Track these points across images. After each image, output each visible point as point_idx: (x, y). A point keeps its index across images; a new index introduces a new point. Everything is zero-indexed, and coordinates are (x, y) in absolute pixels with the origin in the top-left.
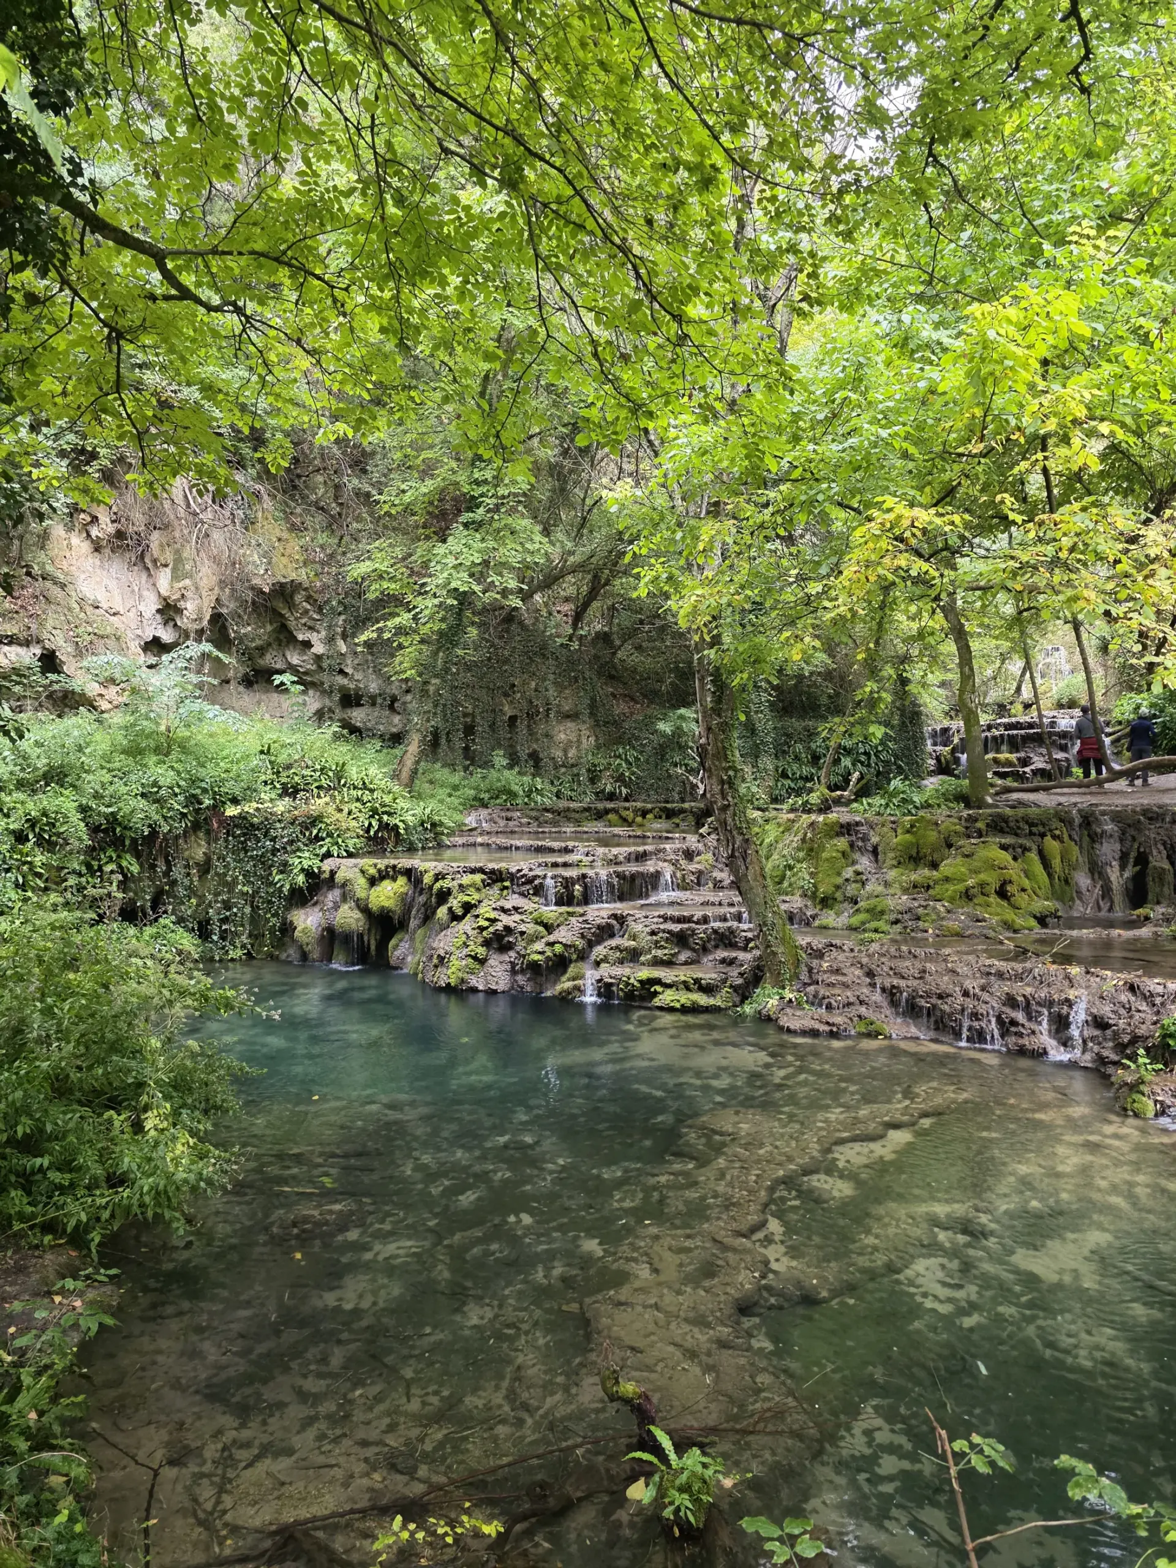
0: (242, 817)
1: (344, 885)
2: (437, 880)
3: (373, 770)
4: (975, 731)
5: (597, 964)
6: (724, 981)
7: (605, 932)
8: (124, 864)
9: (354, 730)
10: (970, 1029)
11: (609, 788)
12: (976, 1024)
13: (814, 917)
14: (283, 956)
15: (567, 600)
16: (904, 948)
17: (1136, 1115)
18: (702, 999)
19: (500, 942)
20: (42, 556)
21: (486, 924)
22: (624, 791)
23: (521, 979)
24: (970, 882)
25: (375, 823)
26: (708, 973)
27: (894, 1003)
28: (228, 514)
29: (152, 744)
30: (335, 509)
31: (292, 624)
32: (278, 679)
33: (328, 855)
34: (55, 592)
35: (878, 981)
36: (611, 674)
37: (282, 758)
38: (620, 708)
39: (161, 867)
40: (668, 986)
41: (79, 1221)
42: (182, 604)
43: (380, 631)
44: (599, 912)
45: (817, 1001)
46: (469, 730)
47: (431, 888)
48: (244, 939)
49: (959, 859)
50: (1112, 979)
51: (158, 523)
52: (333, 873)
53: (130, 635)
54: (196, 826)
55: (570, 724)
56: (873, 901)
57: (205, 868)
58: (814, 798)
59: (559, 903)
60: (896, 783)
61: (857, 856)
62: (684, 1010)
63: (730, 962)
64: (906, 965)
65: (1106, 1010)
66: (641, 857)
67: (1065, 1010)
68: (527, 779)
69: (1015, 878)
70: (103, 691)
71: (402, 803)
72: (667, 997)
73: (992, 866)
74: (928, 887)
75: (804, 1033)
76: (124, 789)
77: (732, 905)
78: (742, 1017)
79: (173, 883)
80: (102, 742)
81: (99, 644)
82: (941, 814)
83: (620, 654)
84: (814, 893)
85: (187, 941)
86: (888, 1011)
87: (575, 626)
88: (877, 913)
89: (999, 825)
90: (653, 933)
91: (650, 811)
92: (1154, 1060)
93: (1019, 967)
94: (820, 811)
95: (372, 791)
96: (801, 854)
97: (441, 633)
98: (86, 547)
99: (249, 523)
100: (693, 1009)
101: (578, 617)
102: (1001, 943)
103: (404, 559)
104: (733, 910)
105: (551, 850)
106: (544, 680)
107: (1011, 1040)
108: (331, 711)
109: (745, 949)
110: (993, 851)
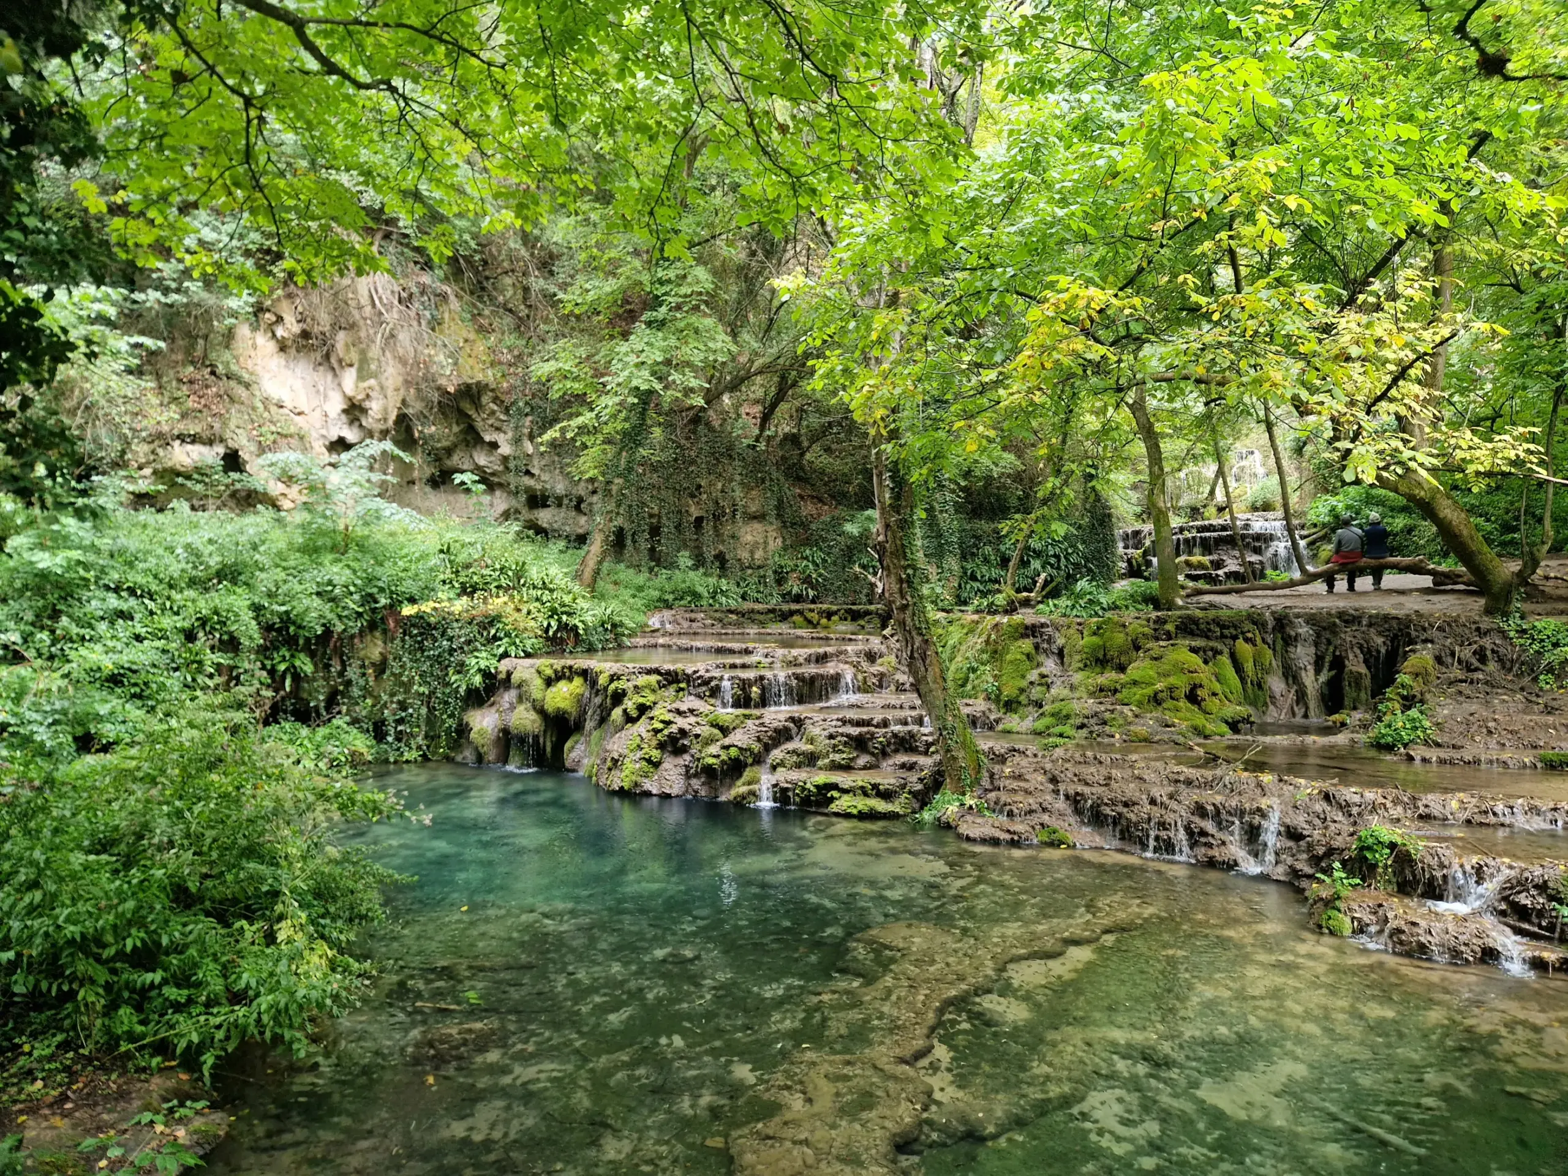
0: (420, 616)
1: (519, 686)
2: (612, 680)
3: (554, 571)
4: (1165, 533)
5: (774, 768)
6: (903, 786)
7: (782, 735)
8: (297, 663)
9: (540, 531)
10: (1157, 838)
11: (795, 590)
12: (1163, 834)
13: (997, 721)
14: (459, 758)
15: (757, 402)
16: (1089, 754)
17: (1332, 933)
18: (881, 806)
19: (674, 745)
20: (227, 356)
21: (660, 726)
22: (811, 593)
23: (696, 783)
24: (1159, 686)
25: (554, 624)
26: (886, 777)
27: (1078, 812)
28: (413, 314)
29: (329, 543)
30: (523, 311)
31: (479, 425)
32: (458, 478)
33: (505, 655)
34: (240, 391)
35: (1062, 787)
36: (798, 474)
37: (462, 558)
38: (808, 509)
39: (336, 667)
40: (845, 791)
41: (190, 1042)
42: (367, 404)
43: (563, 430)
44: (777, 714)
45: (998, 808)
46: (655, 531)
47: (606, 689)
48: (420, 740)
49: (1148, 662)
50: (1306, 788)
51: (344, 323)
52: (509, 674)
53: (314, 434)
54: (372, 626)
55: (757, 526)
56: (1057, 705)
57: (381, 668)
58: (1000, 599)
59: (736, 704)
60: (1082, 584)
61: (1042, 658)
62: (862, 816)
63: (910, 767)
64: (1091, 772)
65: (1299, 821)
66: (822, 659)
67: (1257, 820)
68: (712, 581)
69: (1205, 682)
70: (286, 491)
71: (582, 603)
72: (844, 803)
73: (1181, 669)
74: (1116, 691)
75: (984, 841)
76: (298, 588)
77: (913, 708)
78: (920, 823)
79: (348, 683)
80: (279, 540)
81: (283, 442)
82: (1129, 616)
83: (808, 456)
84: (998, 697)
85: (361, 743)
86: (1072, 819)
87: (762, 428)
88: (1062, 717)
89: (1188, 627)
90: (831, 737)
91: (835, 613)
92: (1351, 874)
93: (1209, 774)
94: (1006, 612)
95: (551, 591)
96: (985, 656)
97: (625, 433)
98: (272, 346)
99: (435, 324)
100: (871, 816)
101: (766, 418)
102: (1191, 749)
103: (588, 357)
104: (914, 713)
105: (731, 652)
106: (731, 480)
107: (1201, 851)
108: (517, 511)
109: (926, 753)
110: (1182, 653)
